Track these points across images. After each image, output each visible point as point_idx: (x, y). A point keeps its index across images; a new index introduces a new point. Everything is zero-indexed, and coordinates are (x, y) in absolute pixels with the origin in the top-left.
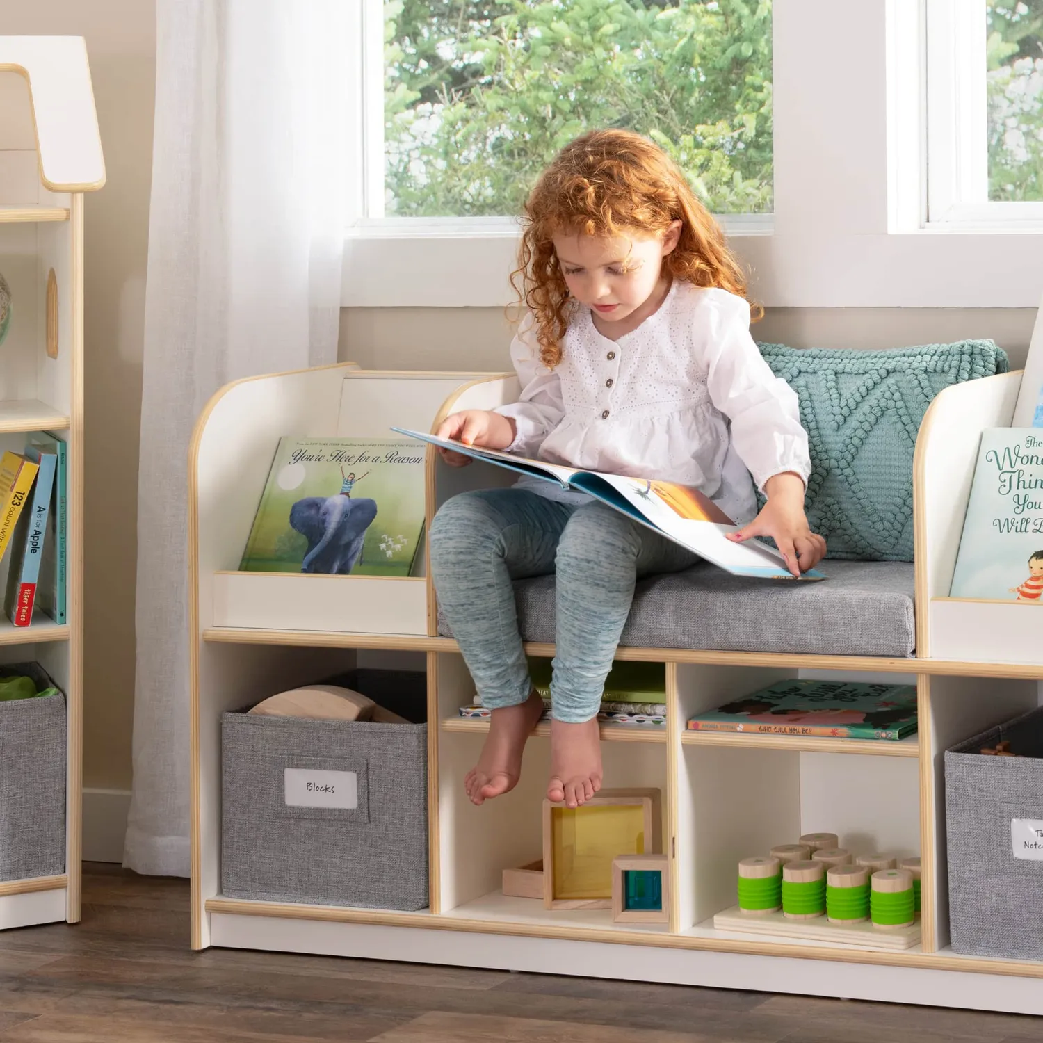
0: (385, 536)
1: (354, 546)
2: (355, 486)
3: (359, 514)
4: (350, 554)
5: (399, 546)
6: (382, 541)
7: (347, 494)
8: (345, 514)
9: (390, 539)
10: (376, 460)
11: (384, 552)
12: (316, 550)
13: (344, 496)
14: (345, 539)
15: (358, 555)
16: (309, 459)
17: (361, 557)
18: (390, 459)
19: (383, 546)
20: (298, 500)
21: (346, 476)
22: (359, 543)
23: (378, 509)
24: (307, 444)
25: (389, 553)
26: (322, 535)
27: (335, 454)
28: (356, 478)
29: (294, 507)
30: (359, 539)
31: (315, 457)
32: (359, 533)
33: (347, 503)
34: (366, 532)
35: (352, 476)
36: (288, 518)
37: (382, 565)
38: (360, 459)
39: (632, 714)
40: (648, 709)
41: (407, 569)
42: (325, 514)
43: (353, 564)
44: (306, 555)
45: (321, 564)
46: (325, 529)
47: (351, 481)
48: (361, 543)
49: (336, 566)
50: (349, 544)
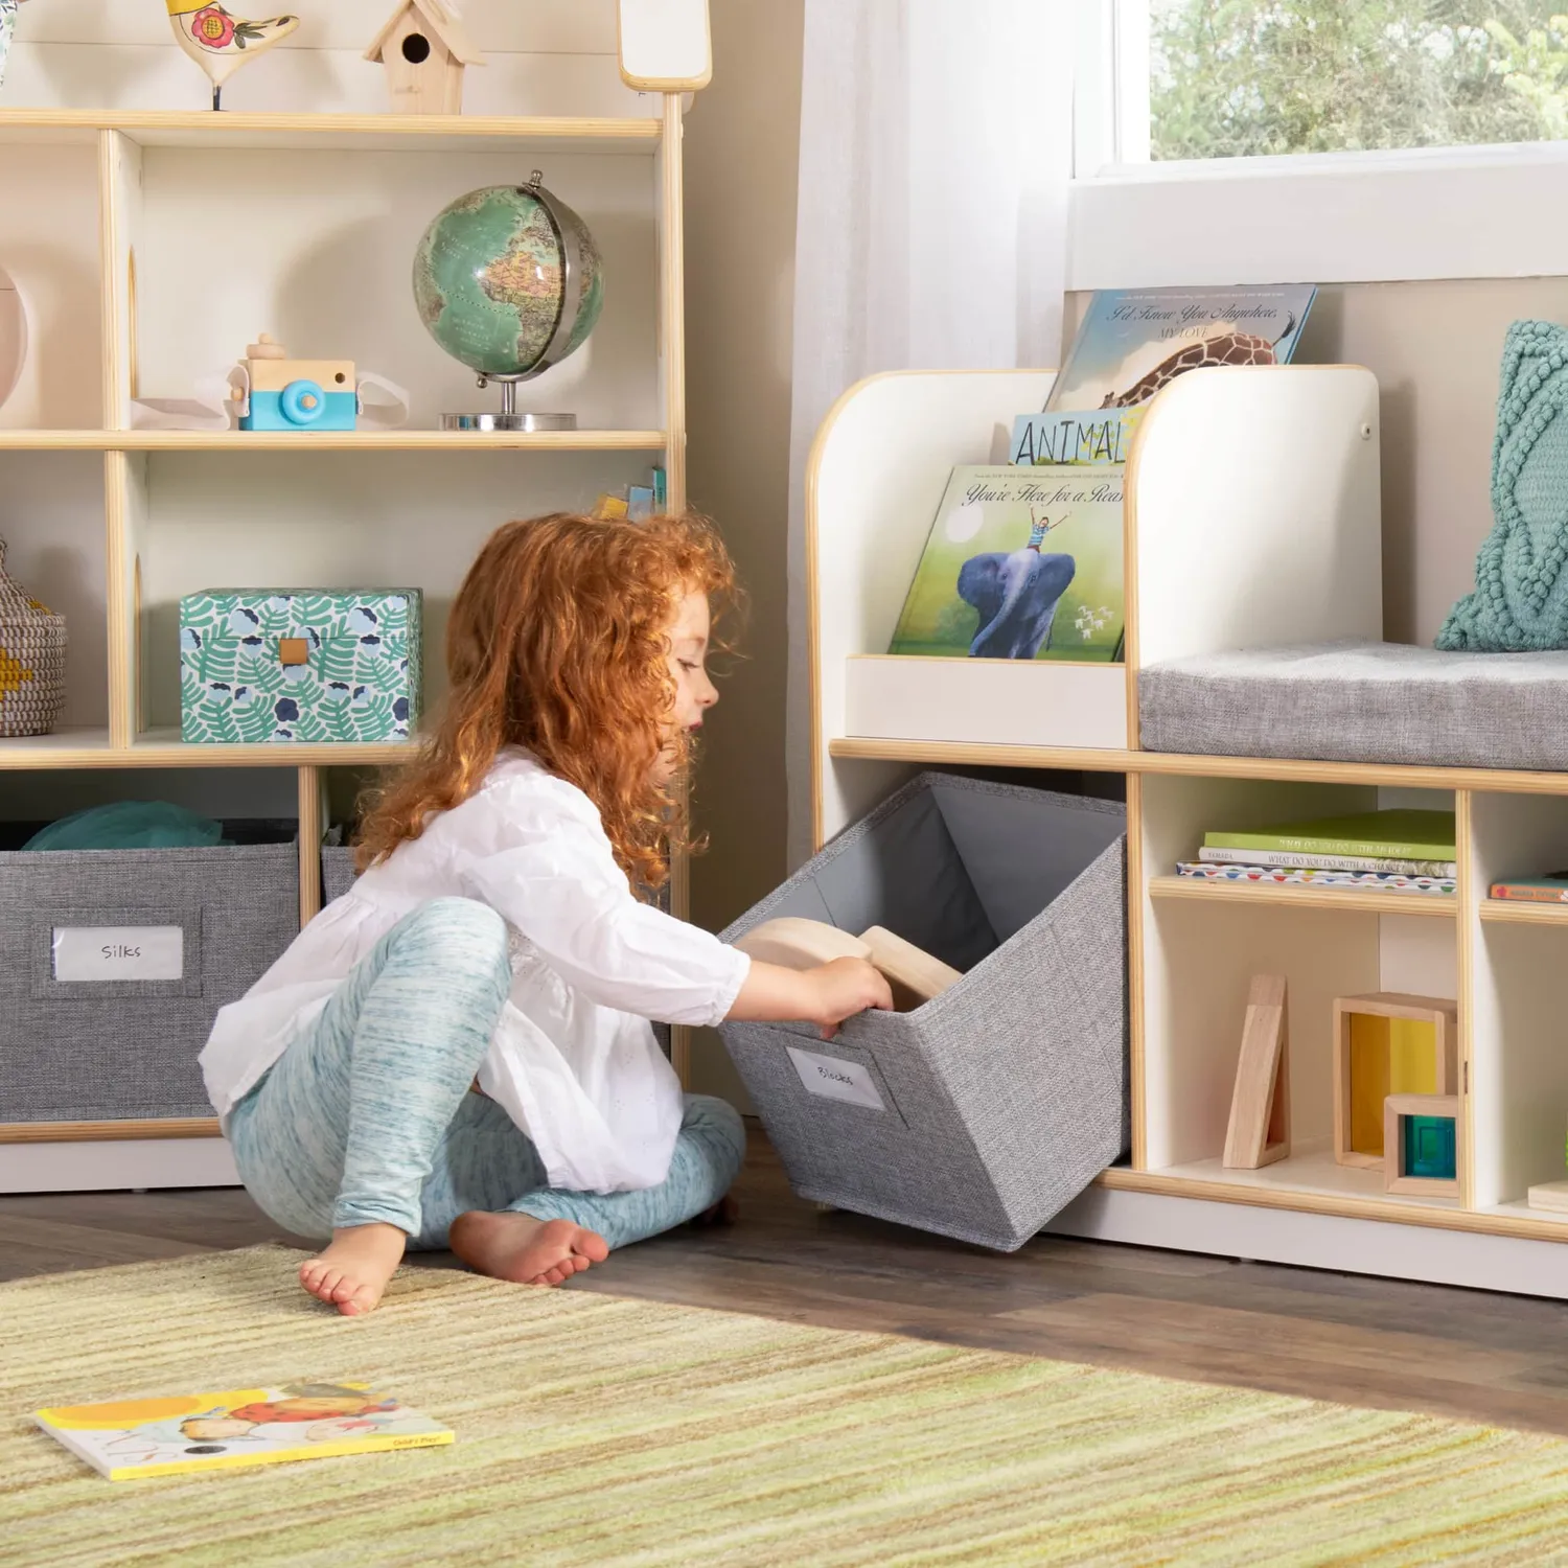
0: (1083, 608)
2: (1049, 535)
3: (1050, 578)
4: (1033, 636)
5: (1100, 622)
6: (1078, 615)
7: (1036, 548)
8: (1031, 578)
9: (1089, 613)
10: (1078, 497)
11: (1080, 631)
12: (989, 629)
13: (1033, 551)
14: (1029, 614)
15: (1044, 638)
16: (989, 497)
17: (1050, 638)
18: (1097, 496)
19: (1079, 623)
20: (970, 556)
21: (1037, 521)
22: (1047, 619)
23: (1077, 570)
24: (988, 476)
25: (1087, 633)
26: (999, 606)
27: (1023, 491)
28: (1050, 525)
30: (1046, 613)
31: (996, 496)
33: (1036, 560)
35: (1045, 521)
36: (955, 585)
37: (1075, 649)
38: (1057, 496)
39: (1412, 876)
40: (1437, 869)
41: (1111, 655)
42: (1004, 577)
43: (1037, 648)
44: (976, 635)
45: (994, 648)
46: (1003, 598)
47: (1044, 529)
48: (1049, 618)
49: (1014, 651)
50: (1034, 620)
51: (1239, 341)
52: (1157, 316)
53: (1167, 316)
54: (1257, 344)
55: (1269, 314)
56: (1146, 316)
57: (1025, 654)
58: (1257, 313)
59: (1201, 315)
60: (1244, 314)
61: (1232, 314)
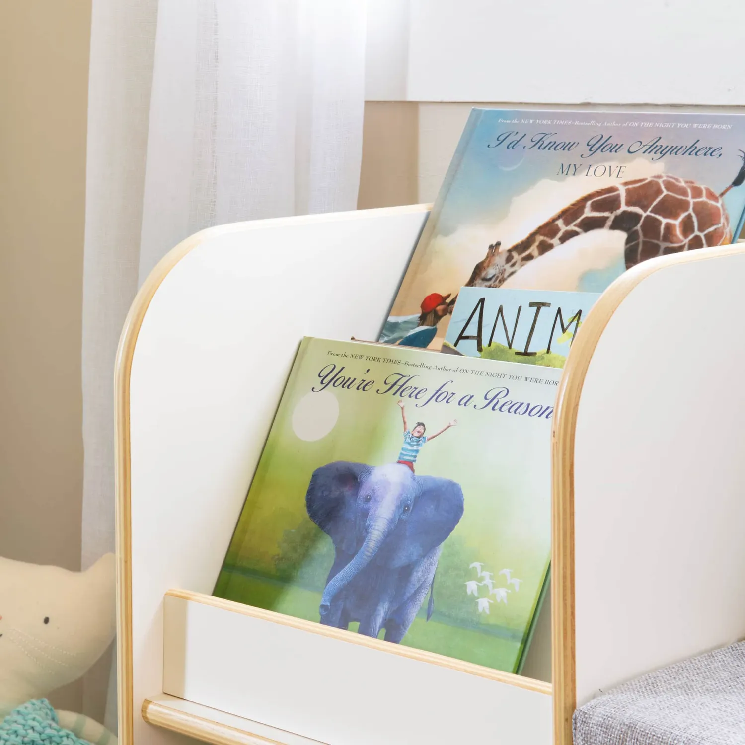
0: (476, 564)
1: (417, 575)
2: (426, 448)
3: (429, 510)
4: (411, 590)
5: (502, 593)
6: (470, 574)
7: (410, 464)
8: (404, 507)
9: (486, 574)
10: (465, 401)
11: (473, 600)
12: (348, 571)
13: (405, 468)
14: (400, 560)
15: (423, 599)
16: (346, 384)
17: (431, 602)
18: (492, 402)
19: (472, 586)
20: (323, 464)
21: (411, 426)
22: (427, 571)
23: (465, 506)
24: (345, 355)
25: (484, 604)
26: (361, 540)
27: (391, 381)
28: (427, 434)
29: (315, 476)
30: (425, 562)
31: (357, 383)
32: (429, 549)
33: (409, 482)
34: (442, 549)
35: (420, 428)
36: (303, 501)
38: (436, 395)
42: (367, 500)
43: (415, 615)
44: (330, 577)
46: (366, 529)
47: (419, 438)
48: (430, 572)
50: (407, 571)
51: (670, 186)
52: (553, 146)
53: (567, 147)
54: (697, 192)
55: (711, 152)
56: (539, 144)
58: (693, 150)
59: (614, 149)
60: (673, 150)
61: (657, 150)
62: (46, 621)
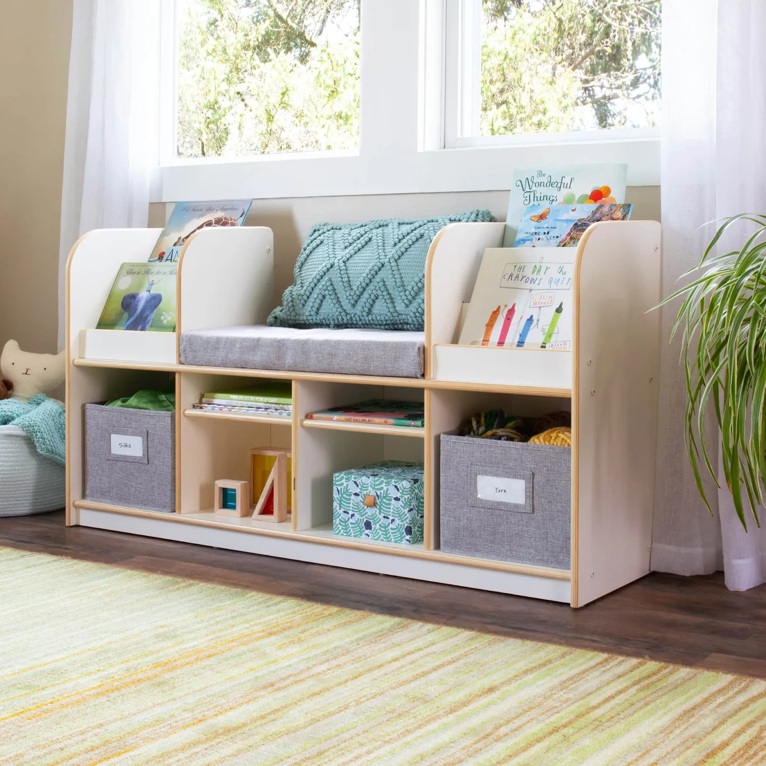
0: (164, 313)
1: (149, 318)
2: (153, 286)
3: (153, 302)
4: (147, 322)
5: (170, 318)
6: (162, 315)
7: (149, 291)
8: (147, 302)
9: (166, 314)
10: (165, 273)
11: (163, 321)
12: (132, 319)
13: (148, 292)
14: (145, 315)
15: (150, 323)
16: (134, 273)
17: (152, 323)
18: (171, 273)
19: (162, 318)
20: (126, 294)
21: (150, 282)
23: (162, 299)
24: (134, 266)
25: (165, 322)
26: (135, 312)
27: (145, 271)
28: (154, 283)
29: (124, 298)
30: (152, 314)
31: (137, 272)
32: (152, 311)
33: (149, 295)
34: (156, 310)
35: (152, 282)
36: (120, 303)
37: (160, 327)
38: (157, 273)
39: (277, 410)
40: (285, 407)
41: (172, 329)
42: (138, 301)
43: (147, 327)
44: (127, 322)
45: (133, 327)
46: (137, 309)
47: (152, 284)
48: (152, 316)
49: (140, 328)
50: (147, 316)
51: (225, 218)
52: (197, 210)
53: (201, 210)
54: (231, 219)
55: (236, 209)
56: (194, 210)
57: (143, 329)
58: (232, 209)
59: (213, 210)
60: (227, 209)
61: (223, 209)
62: (45, 369)
